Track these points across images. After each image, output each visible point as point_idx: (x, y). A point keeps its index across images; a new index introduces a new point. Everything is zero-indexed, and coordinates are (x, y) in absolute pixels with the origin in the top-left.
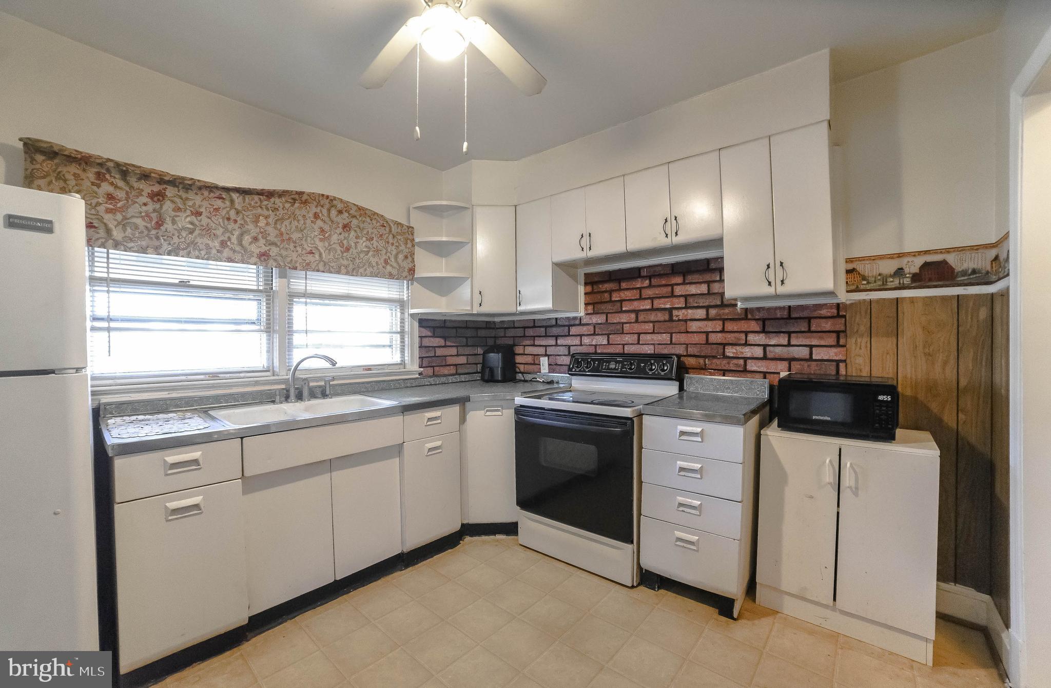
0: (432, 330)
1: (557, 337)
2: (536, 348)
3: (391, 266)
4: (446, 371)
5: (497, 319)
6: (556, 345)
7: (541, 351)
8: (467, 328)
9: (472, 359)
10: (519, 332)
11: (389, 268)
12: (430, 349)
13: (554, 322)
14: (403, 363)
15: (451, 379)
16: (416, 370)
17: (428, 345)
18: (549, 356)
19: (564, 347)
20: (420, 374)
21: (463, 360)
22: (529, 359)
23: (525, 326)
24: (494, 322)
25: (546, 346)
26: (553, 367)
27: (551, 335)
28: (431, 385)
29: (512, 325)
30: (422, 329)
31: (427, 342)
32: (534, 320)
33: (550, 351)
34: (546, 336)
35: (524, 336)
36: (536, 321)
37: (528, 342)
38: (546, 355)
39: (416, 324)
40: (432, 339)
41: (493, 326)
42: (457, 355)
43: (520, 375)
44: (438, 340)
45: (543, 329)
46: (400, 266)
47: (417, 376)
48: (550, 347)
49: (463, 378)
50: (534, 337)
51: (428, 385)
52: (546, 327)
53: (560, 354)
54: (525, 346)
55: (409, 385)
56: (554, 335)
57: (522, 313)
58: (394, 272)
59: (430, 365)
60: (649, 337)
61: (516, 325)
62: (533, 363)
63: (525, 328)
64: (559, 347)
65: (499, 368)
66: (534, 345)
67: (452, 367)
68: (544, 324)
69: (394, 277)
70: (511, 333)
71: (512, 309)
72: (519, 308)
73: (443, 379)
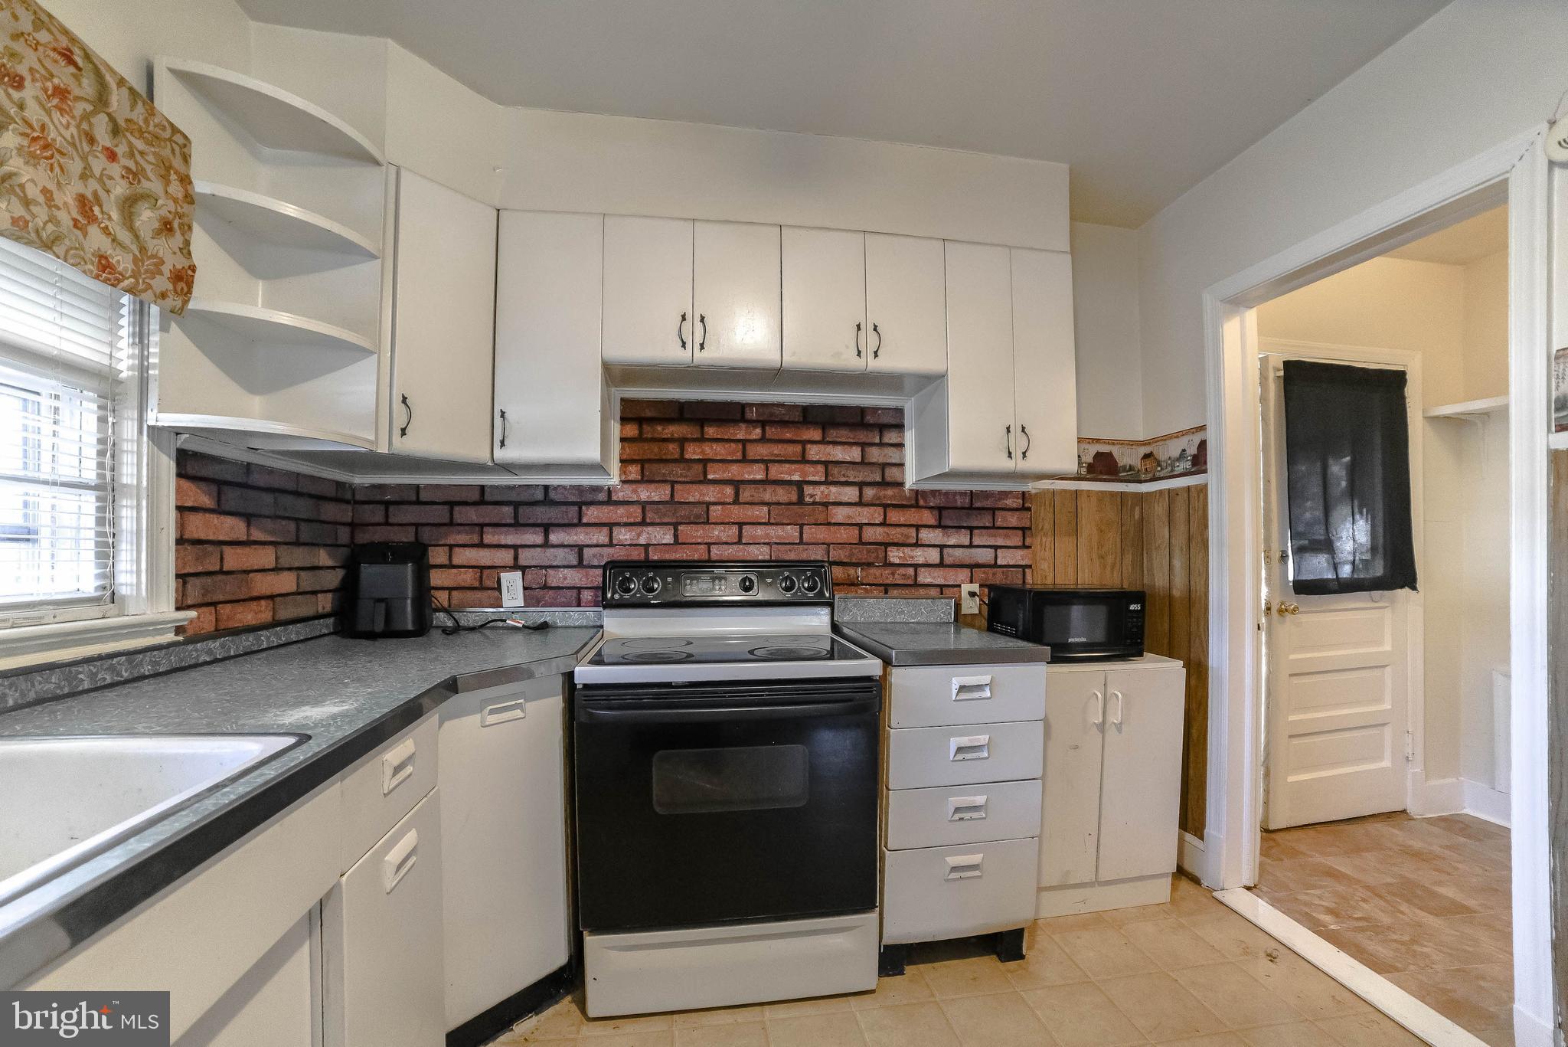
0: (215, 489)
1: (547, 528)
2: (486, 550)
3: (106, 231)
4: (248, 615)
5: (362, 480)
6: (546, 544)
7: (506, 557)
8: (297, 494)
9: (308, 581)
10: (439, 514)
11: (96, 240)
12: (210, 548)
13: (539, 495)
14: (110, 596)
15: (266, 638)
16: (161, 617)
17: (203, 536)
18: (524, 569)
19: (567, 550)
20: (179, 630)
21: (286, 582)
22: (468, 577)
23: (452, 499)
24: (352, 488)
25: (516, 548)
26: (534, 594)
27: (531, 521)
28: (216, 661)
29: (415, 497)
30: (186, 484)
31: (199, 526)
32: (482, 488)
33: (526, 557)
34: (517, 524)
35: (451, 523)
36: (488, 491)
37: (462, 538)
38: (515, 567)
39: (168, 466)
40: (214, 519)
41: (348, 496)
42: (277, 570)
43: (442, 615)
44: (229, 521)
45: (508, 510)
46: (143, 249)
47: (170, 637)
48: (527, 549)
49: (294, 632)
50: (482, 526)
51: (206, 663)
52: (517, 505)
53: (555, 564)
54: (451, 547)
55: (147, 669)
56: (539, 521)
58: (123, 261)
59: (208, 599)
60: (760, 531)
61: (424, 497)
62: (476, 584)
63: (452, 504)
64: (552, 550)
65: (409, 601)
66: (481, 545)
67: (263, 602)
68: (513, 497)
69: (119, 281)
70: (410, 514)
71: (480, 454)
72: (500, 455)
73: (247, 641)
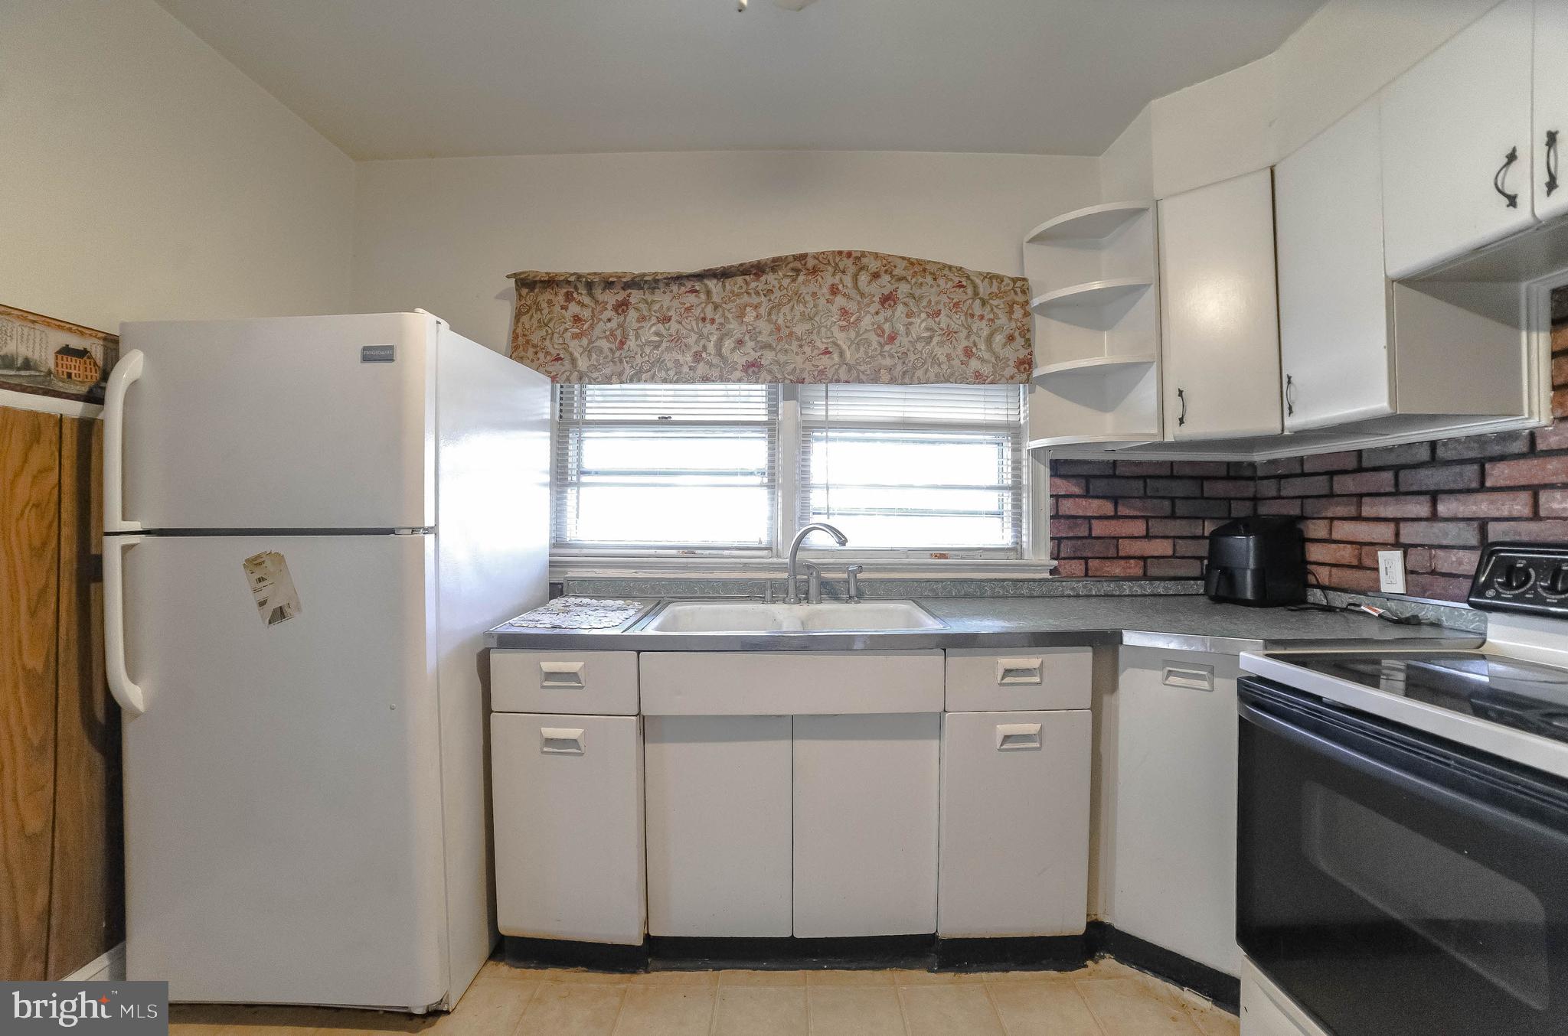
0: (1083, 482)
1: (1434, 496)
2: (1364, 523)
3: (979, 358)
4: (1116, 568)
5: (1260, 457)
6: (1434, 517)
7: (1385, 532)
8: (1172, 477)
9: (1186, 548)
10: (1319, 485)
11: (974, 364)
12: (1079, 521)
13: (1424, 455)
14: (1016, 549)
15: (1127, 587)
16: (1043, 562)
17: (1073, 513)
18: (1406, 548)
19: (1462, 525)
20: (1052, 572)
21: (1163, 547)
22: (1346, 554)
23: (1330, 468)
24: (1252, 465)
25: (1397, 521)
26: (1421, 580)
27: (1415, 488)
28: (1078, 596)
29: (1299, 470)
30: (1059, 481)
31: (1068, 507)
32: (1360, 452)
33: (1410, 533)
34: (1397, 493)
35: (1331, 495)
36: (1365, 455)
37: (1340, 510)
38: (1396, 545)
39: (1045, 471)
40: (1083, 502)
41: (1248, 473)
42: (1148, 536)
43: (1318, 592)
44: (1096, 503)
45: (1388, 476)
46: (997, 357)
47: (1047, 575)
48: (1410, 523)
49: (1160, 587)
50: (1361, 496)
51: (1069, 596)
52: (1397, 469)
53: (1445, 542)
54: (1332, 519)
55: (1025, 592)
56: (1424, 488)
57: (1303, 436)
58: (986, 370)
59: (1078, 554)
61: (1308, 468)
62: (1355, 562)
63: (1331, 474)
64: (1441, 525)
65: (1249, 573)
66: (1358, 518)
67: (1132, 561)
68: (1392, 459)
69: (985, 380)
70: (1293, 488)
71: (1270, 425)
72: (1293, 422)
73: (1108, 587)
